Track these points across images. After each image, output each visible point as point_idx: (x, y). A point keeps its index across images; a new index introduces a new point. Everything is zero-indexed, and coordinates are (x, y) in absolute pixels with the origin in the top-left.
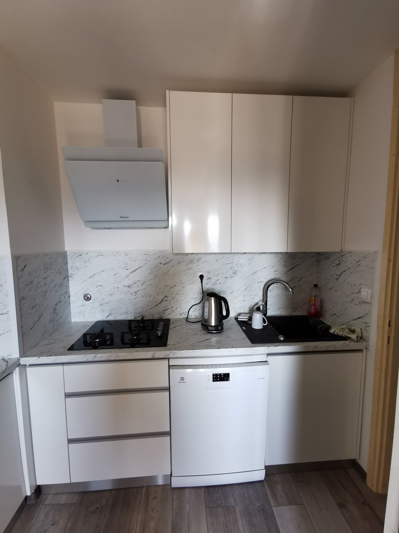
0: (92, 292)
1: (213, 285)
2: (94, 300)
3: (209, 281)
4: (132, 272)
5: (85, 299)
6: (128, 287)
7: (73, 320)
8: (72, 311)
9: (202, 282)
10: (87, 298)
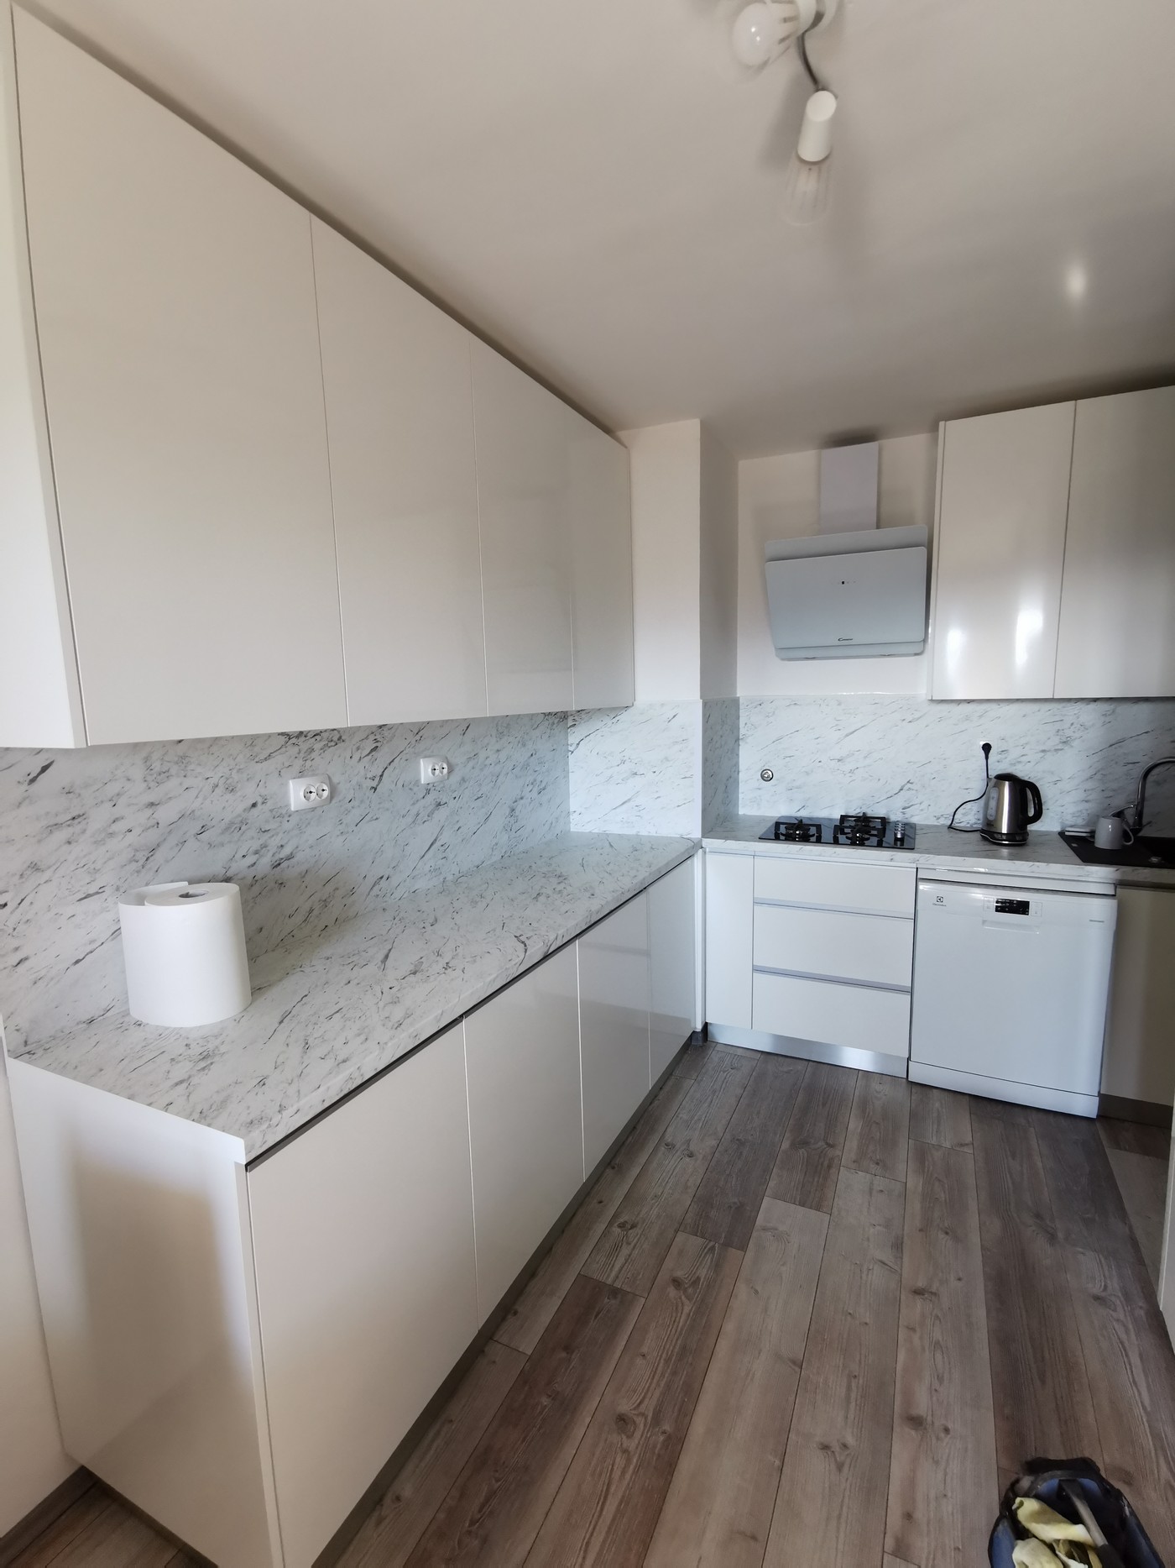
0: (776, 767)
1: (1014, 764)
2: (778, 780)
3: (1003, 756)
4: (847, 735)
5: (762, 777)
6: (839, 760)
7: (742, 811)
8: (741, 796)
9: (987, 758)
10: (766, 777)
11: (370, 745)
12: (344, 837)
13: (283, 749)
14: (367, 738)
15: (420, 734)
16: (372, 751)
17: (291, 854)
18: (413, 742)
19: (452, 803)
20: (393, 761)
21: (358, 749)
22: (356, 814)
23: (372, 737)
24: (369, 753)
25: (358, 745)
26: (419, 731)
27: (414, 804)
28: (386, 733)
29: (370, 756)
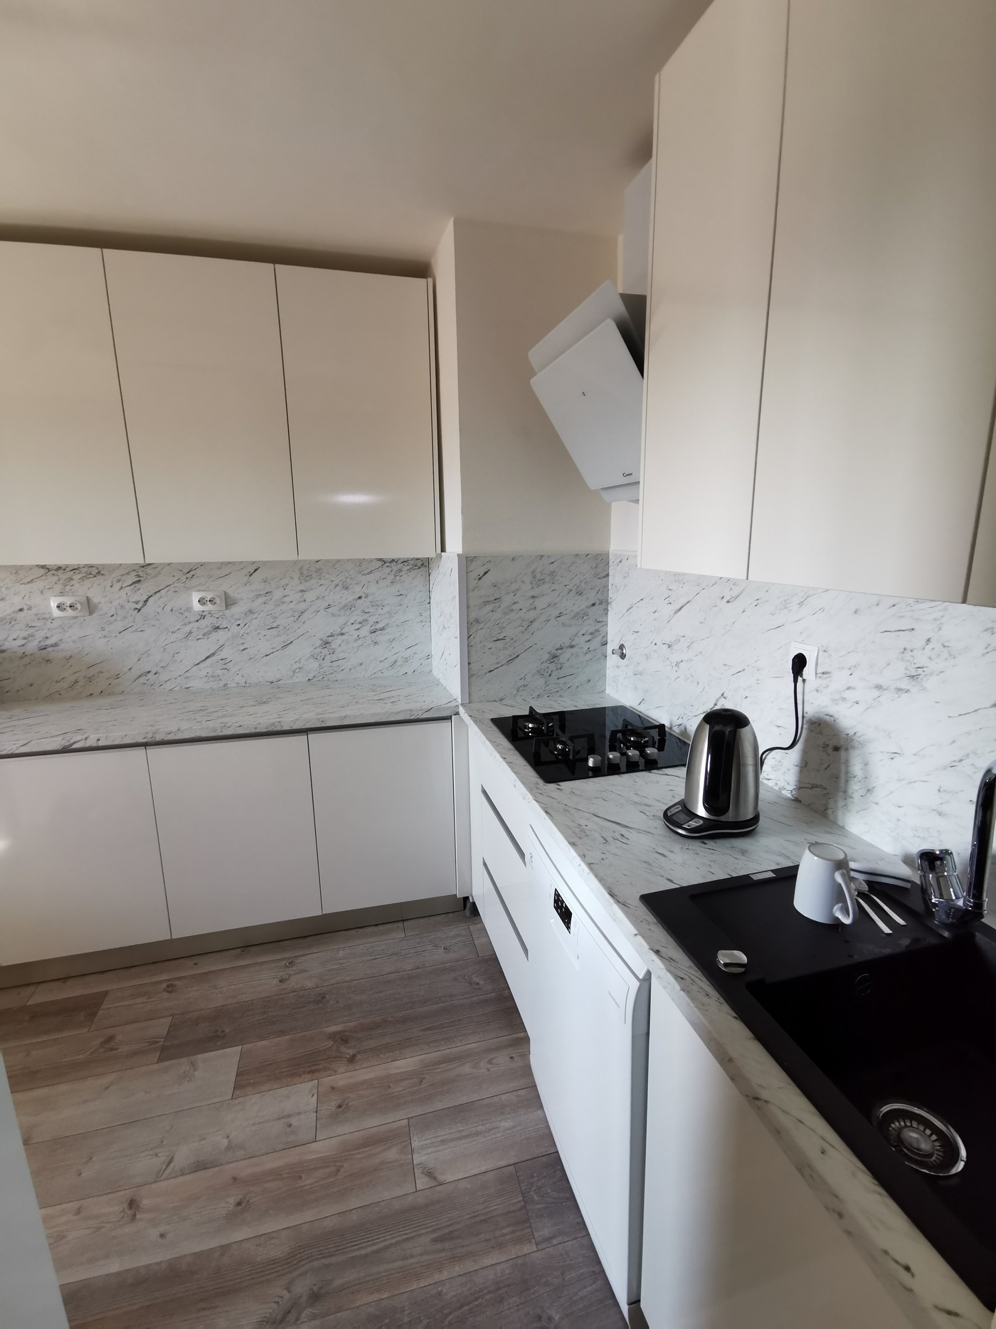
0: (628, 643)
2: (628, 659)
3: (822, 682)
4: (676, 612)
6: (669, 646)
8: (607, 672)
11: (132, 578)
12: (107, 640)
13: (44, 578)
14: (128, 574)
15: (192, 573)
16: (133, 583)
17: (56, 643)
18: (184, 578)
19: (234, 629)
20: (159, 591)
21: (119, 581)
22: (119, 625)
23: (135, 573)
24: (131, 585)
25: (119, 578)
26: (190, 571)
27: (185, 624)
28: (149, 570)
29: (133, 586)
